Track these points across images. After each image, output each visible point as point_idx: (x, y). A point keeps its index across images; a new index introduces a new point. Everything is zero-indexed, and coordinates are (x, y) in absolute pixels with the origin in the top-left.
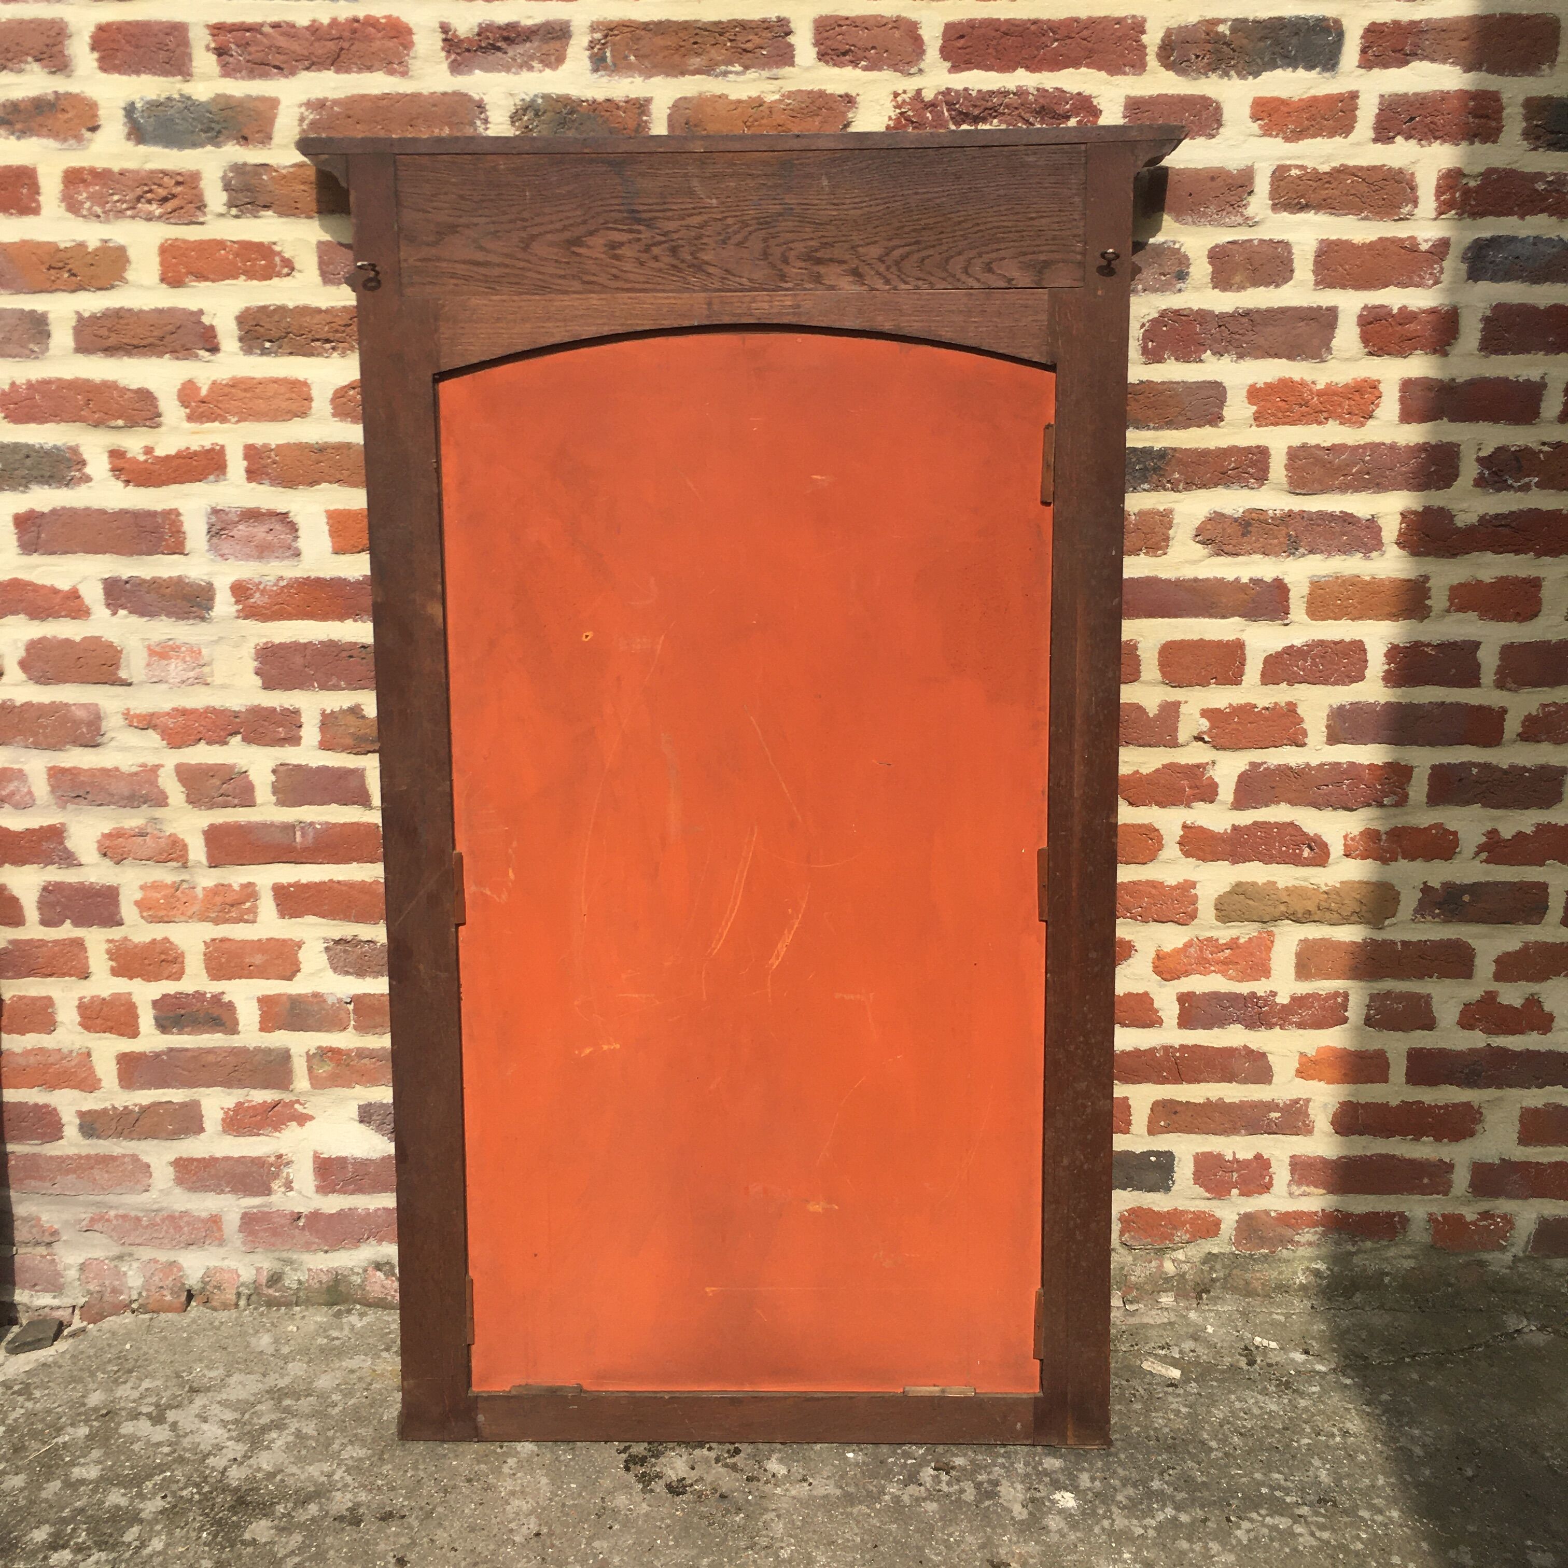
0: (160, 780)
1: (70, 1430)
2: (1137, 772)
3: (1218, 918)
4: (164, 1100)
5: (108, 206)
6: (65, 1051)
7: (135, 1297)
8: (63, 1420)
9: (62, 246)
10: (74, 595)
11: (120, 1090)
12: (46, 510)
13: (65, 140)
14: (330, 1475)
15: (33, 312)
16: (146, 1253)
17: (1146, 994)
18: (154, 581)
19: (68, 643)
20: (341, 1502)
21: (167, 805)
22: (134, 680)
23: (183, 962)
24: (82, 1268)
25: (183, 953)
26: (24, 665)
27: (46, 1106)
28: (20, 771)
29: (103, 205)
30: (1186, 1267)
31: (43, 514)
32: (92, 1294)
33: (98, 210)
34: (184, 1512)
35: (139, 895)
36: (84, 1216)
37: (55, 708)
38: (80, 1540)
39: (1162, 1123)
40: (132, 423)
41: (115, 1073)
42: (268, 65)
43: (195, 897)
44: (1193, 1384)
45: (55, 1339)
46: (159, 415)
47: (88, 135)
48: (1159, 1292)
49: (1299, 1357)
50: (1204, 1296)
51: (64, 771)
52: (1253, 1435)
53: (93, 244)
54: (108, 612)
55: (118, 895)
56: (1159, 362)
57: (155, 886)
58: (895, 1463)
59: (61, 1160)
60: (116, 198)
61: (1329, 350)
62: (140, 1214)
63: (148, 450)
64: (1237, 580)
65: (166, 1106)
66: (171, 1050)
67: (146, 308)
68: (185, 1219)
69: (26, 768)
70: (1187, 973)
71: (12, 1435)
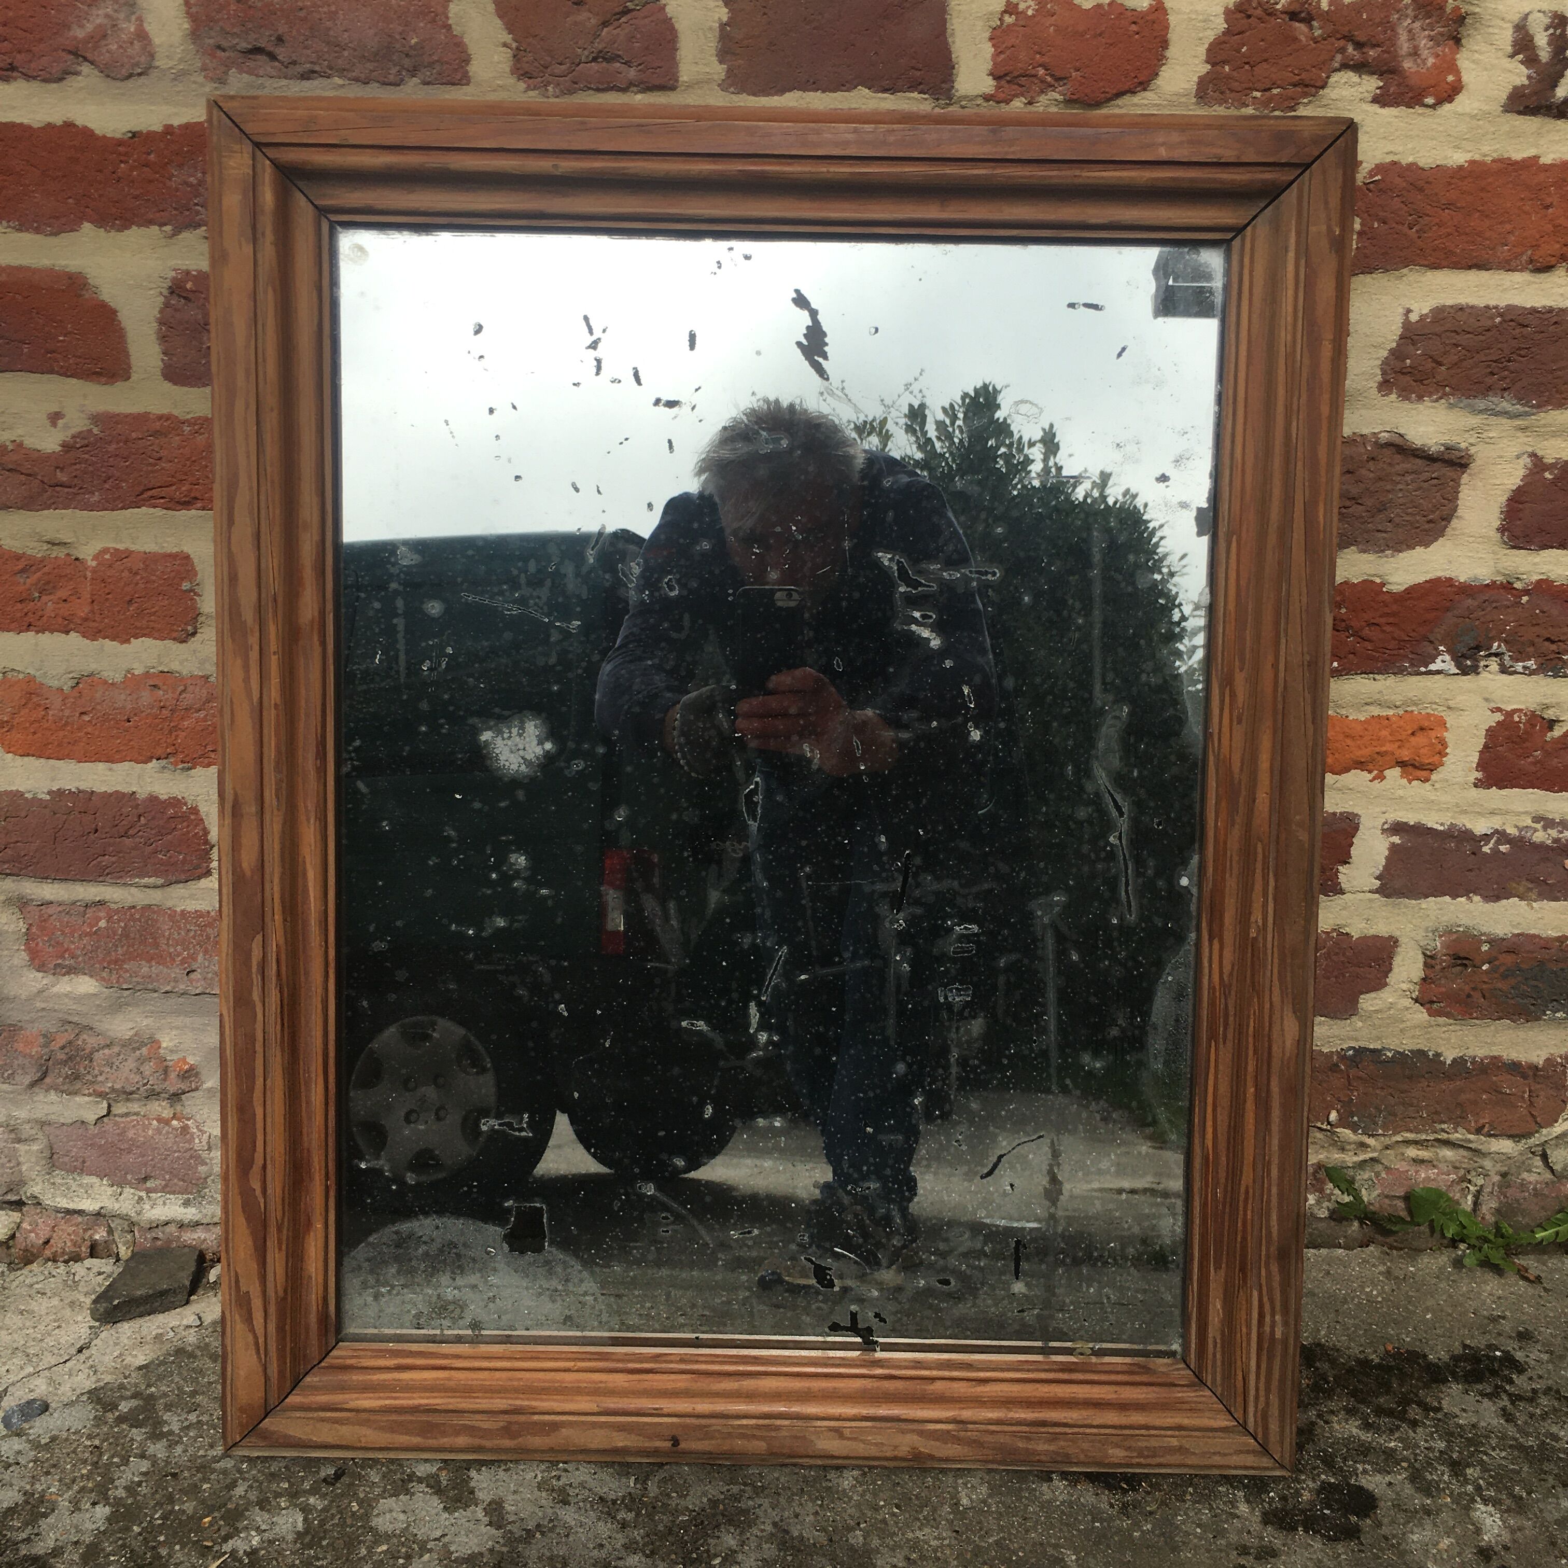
0: (454, 10)
21: (462, 76)
45: (193, 1291)
71: (128, 1529)
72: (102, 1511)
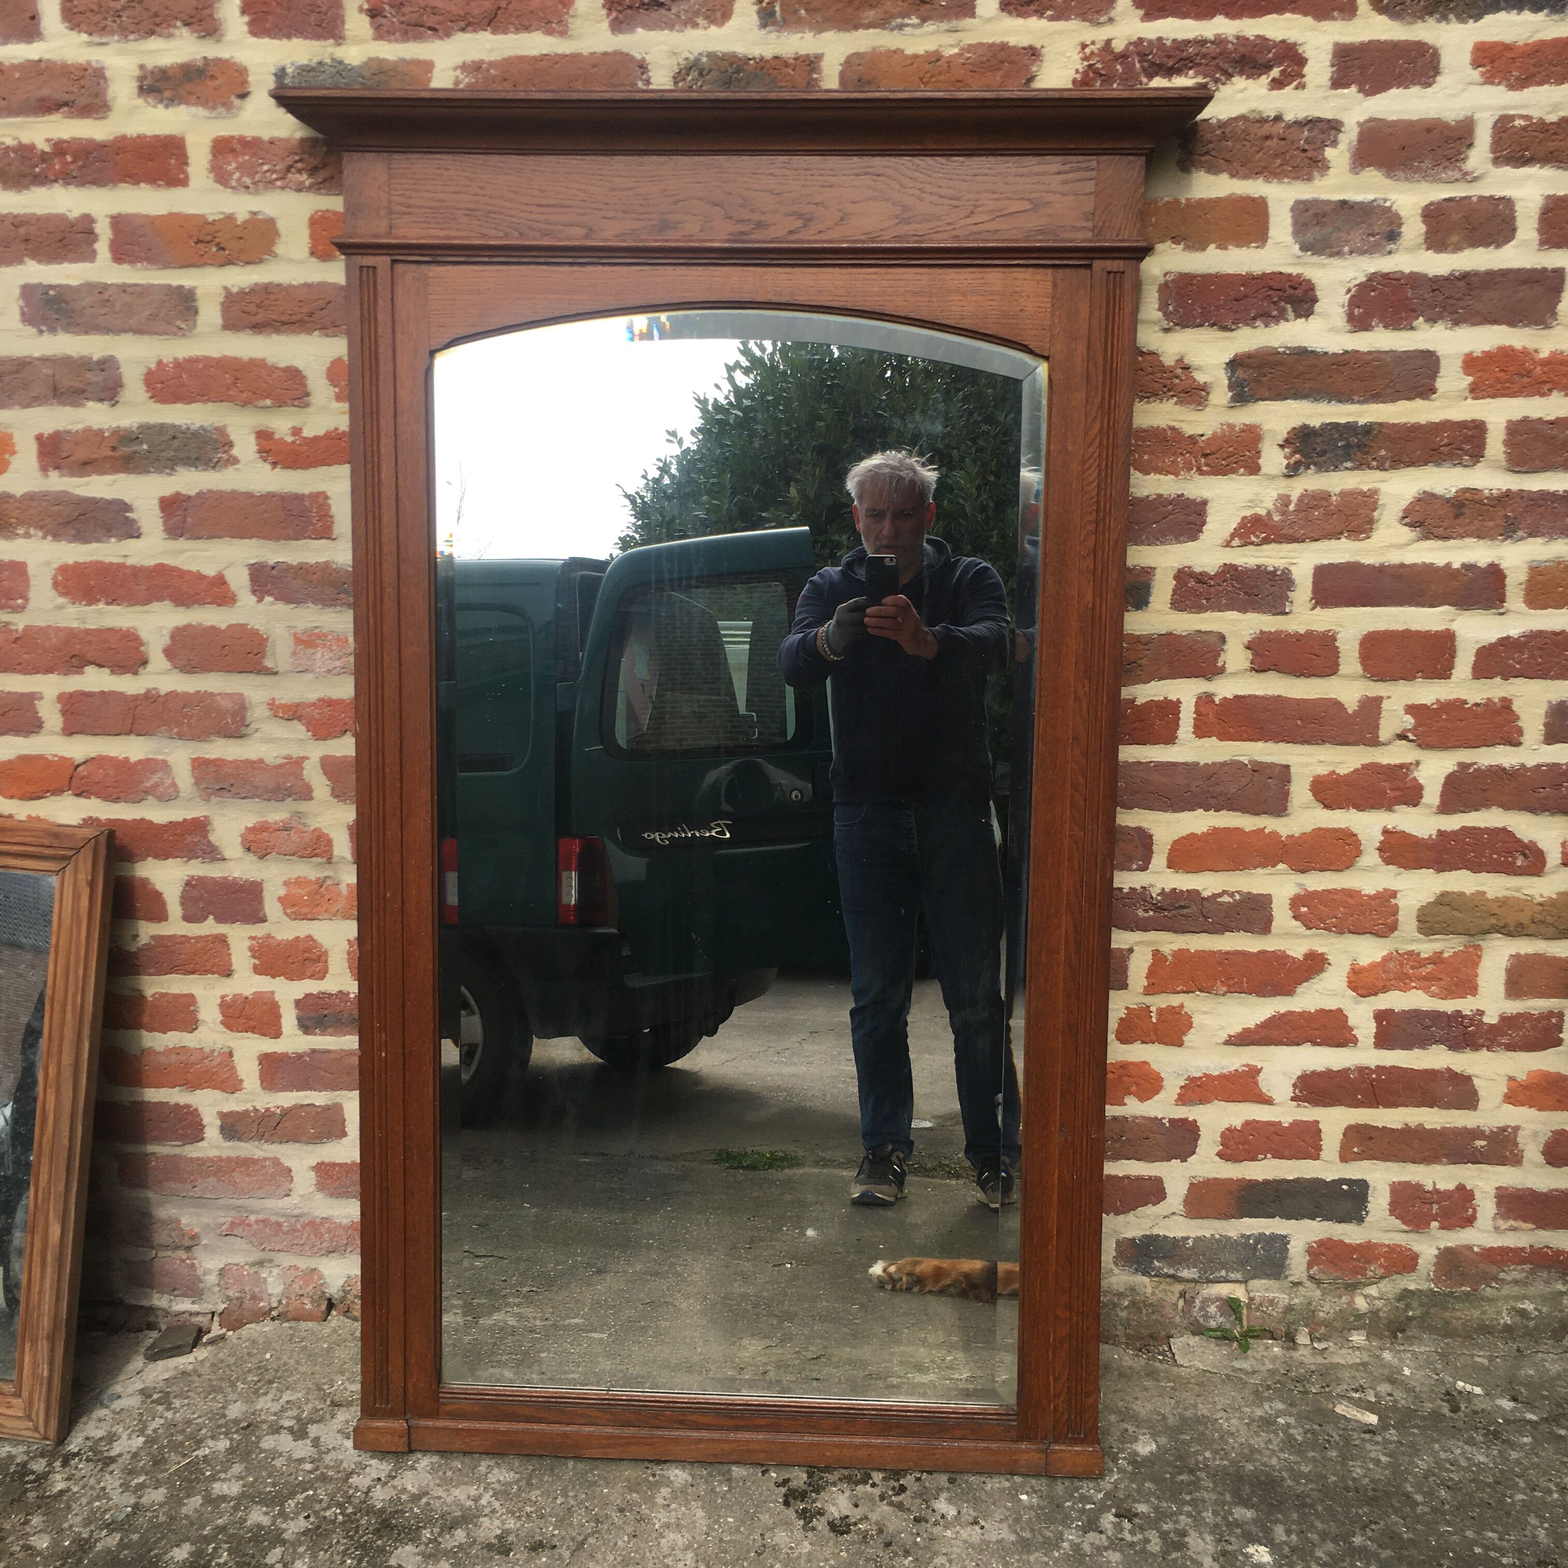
0: (305, 772)
1: (210, 1443)
2: (1333, 772)
3: (1420, 930)
4: (306, 1103)
5: (258, 177)
6: (207, 1050)
7: (274, 1305)
8: (203, 1432)
9: (210, 219)
10: (220, 581)
11: (262, 1092)
12: (192, 493)
13: (214, 108)
14: (476, 1500)
15: (180, 287)
16: (287, 1260)
17: (1340, 1010)
18: (302, 567)
19: (214, 630)
20: (489, 1528)
21: (311, 798)
22: (280, 669)
23: (326, 961)
24: (222, 1273)
25: (326, 951)
26: (169, 653)
27: (187, 1106)
28: (165, 762)
29: (251, 175)
30: (1379, 1304)
31: (189, 498)
32: (231, 1300)
33: (247, 180)
34: (327, 1534)
35: (282, 892)
36: (223, 1220)
37: (201, 698)
38: (222, 1561)
39: (1356, 1150)
40: (281, 403)
41: (257, 1074)
42: (422, 26)
43: (339, 894)
44: (1393, 1431)
45: (194, 1346)
46: (308, 394)
47: (237, 102)
48: (1349, 1330)
49: (1507, 1404)
50: (1400, 1335)
51: (207, 763)
52: (1460, 1489)
53: (242, 217)
54: (254, 599)
55: (262, 891)
56: (1366, 330)
57: (299, 882)
58: (1072, 1508)
59: (201, 1162)
60: (266, 168)
61: (1554, 314)
62: (281, 1220)
63: (296, 431)
64: (1448, 565)
65: (309, 1109)
66: (314, 1051)
67: (294, 283)
68: (327, 1225)
69: (170, 759)
70: (1385, 989)
71: (151, 1447)
72: (141, 1440)
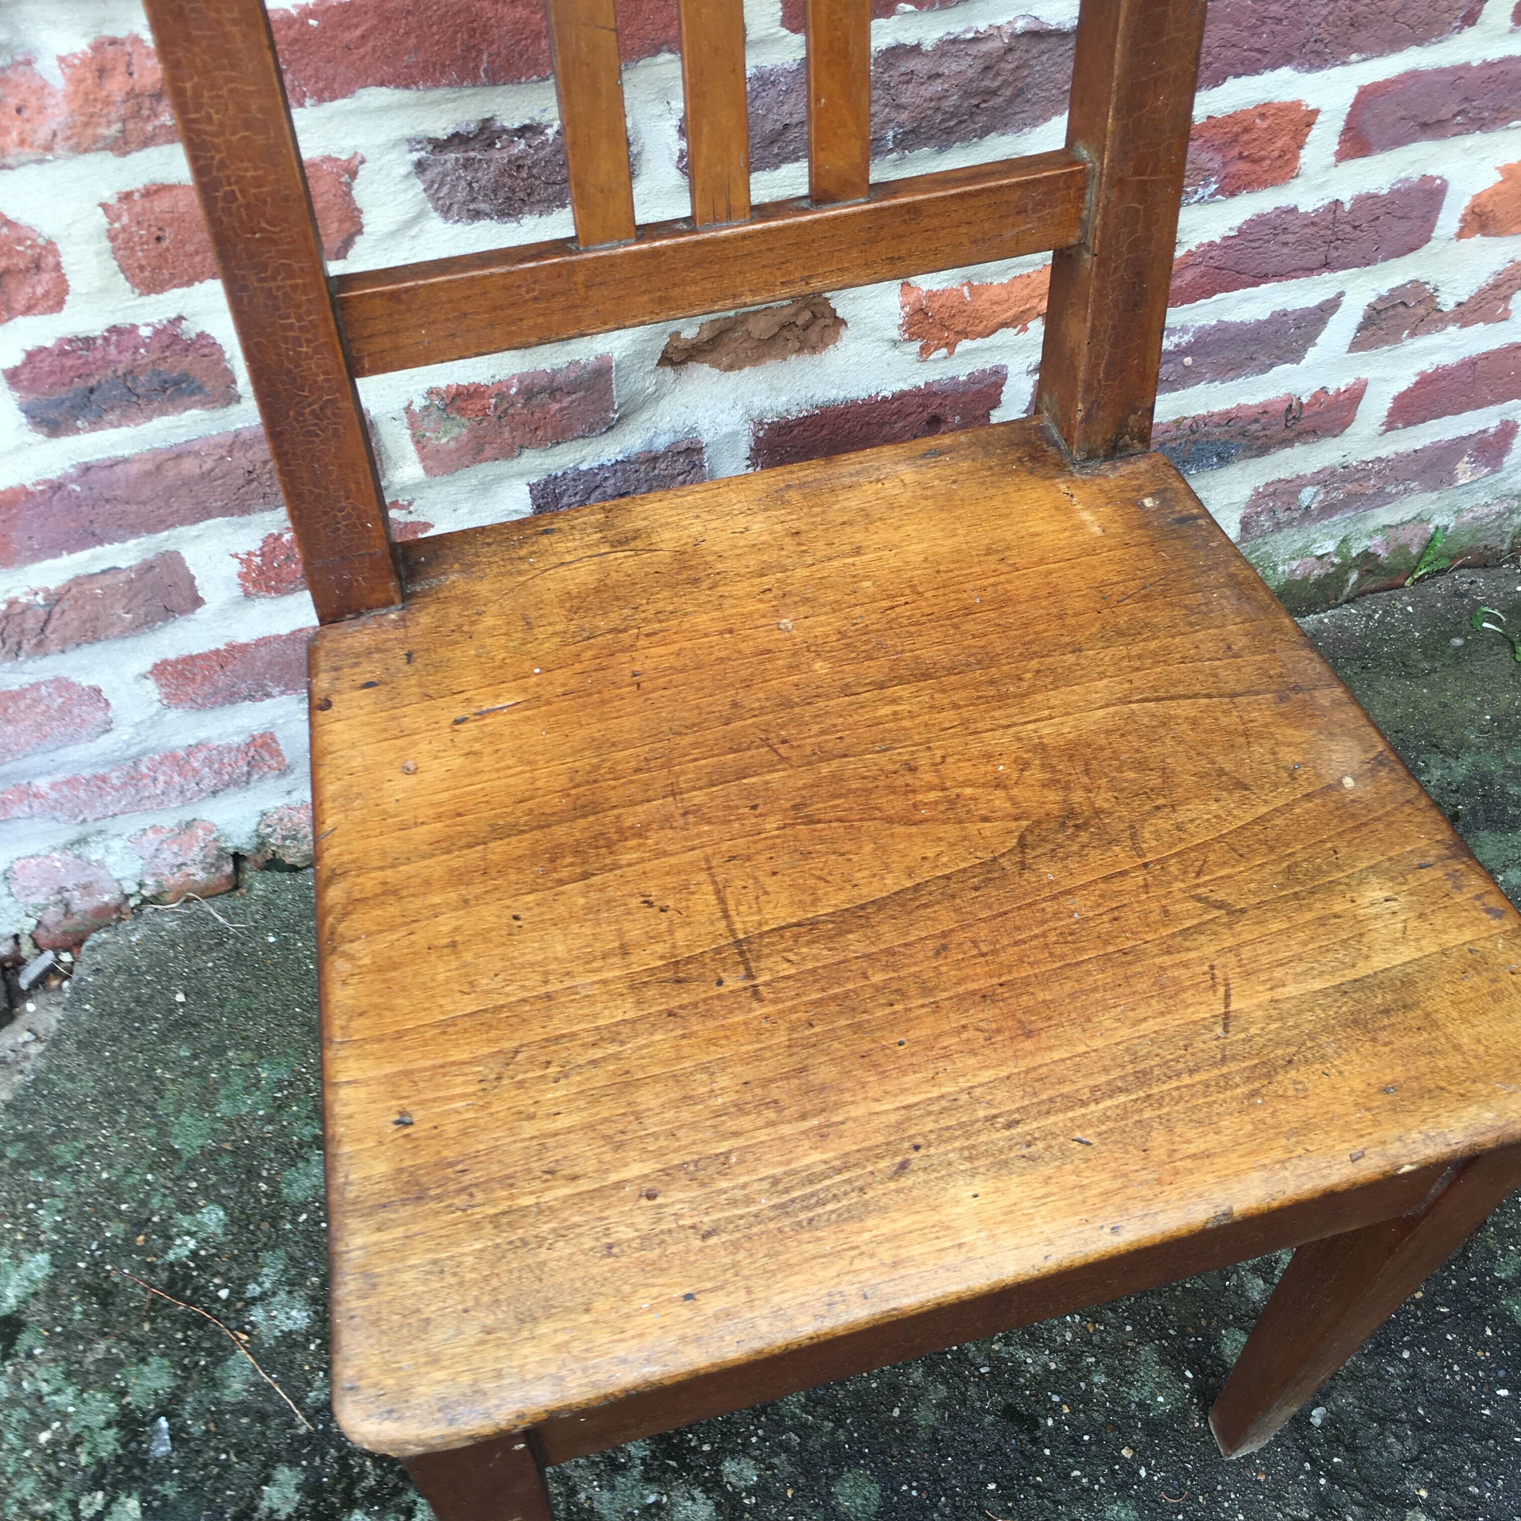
4: (97, 569)
7: (134, 888)
16: (133, 824)
23: (58, 267)
25: (50, 242)
32: (44, 909)
62: (101, 771)
65: (108, 580)
66: (87, 469)
